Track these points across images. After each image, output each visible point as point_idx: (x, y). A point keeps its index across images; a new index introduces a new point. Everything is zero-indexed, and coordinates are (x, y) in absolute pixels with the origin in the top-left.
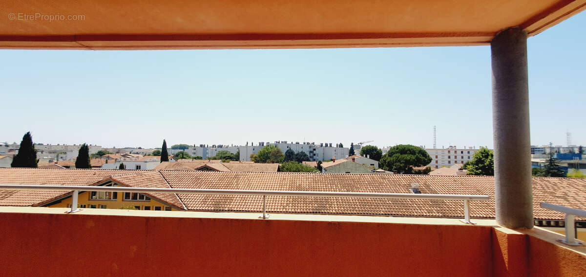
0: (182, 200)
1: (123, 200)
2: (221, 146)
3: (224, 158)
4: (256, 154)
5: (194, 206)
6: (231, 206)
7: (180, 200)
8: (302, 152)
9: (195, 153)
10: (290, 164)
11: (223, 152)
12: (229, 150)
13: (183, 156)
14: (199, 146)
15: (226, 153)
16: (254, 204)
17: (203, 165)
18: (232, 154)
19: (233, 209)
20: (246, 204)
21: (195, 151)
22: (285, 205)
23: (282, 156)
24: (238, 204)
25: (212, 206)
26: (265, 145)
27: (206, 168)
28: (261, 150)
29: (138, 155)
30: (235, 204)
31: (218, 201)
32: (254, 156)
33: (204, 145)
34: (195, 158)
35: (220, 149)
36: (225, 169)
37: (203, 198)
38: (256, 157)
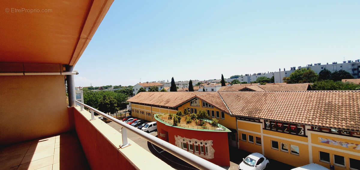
0: (229, 109)
1: (202, 107)
2: (260, 74)
3: (262, 81)
4: (289, 77)
5: (236, 113)
6: (260, 115)
7: (228, 109)
8: (341, 71)
9: (242, 80)
10: (323, 83)
11: (261, 77)
12: (266, 76)
13: (235, 82)
14: (245, 75)
15: (264, 78)
16: (279, 115)
17: (244, 87)
18: (268, 78)
19: (261, 117)
20: (272, 115)
21: (242, 79)
22: (310, 118)
23: (315, 76)
24: (265, 114)
25: (247, 114)
26: (297, 69)
27: (246, 89)
28: (293, 73)
29: (213, 83)
30: (263, 114)
31: (251, 111)
32: (286, 79)
33: (248, 74)
34: (243, 83)
35: (259, 76)
36: (260, 90)
37: (241, 108)
38: (288, 79)
